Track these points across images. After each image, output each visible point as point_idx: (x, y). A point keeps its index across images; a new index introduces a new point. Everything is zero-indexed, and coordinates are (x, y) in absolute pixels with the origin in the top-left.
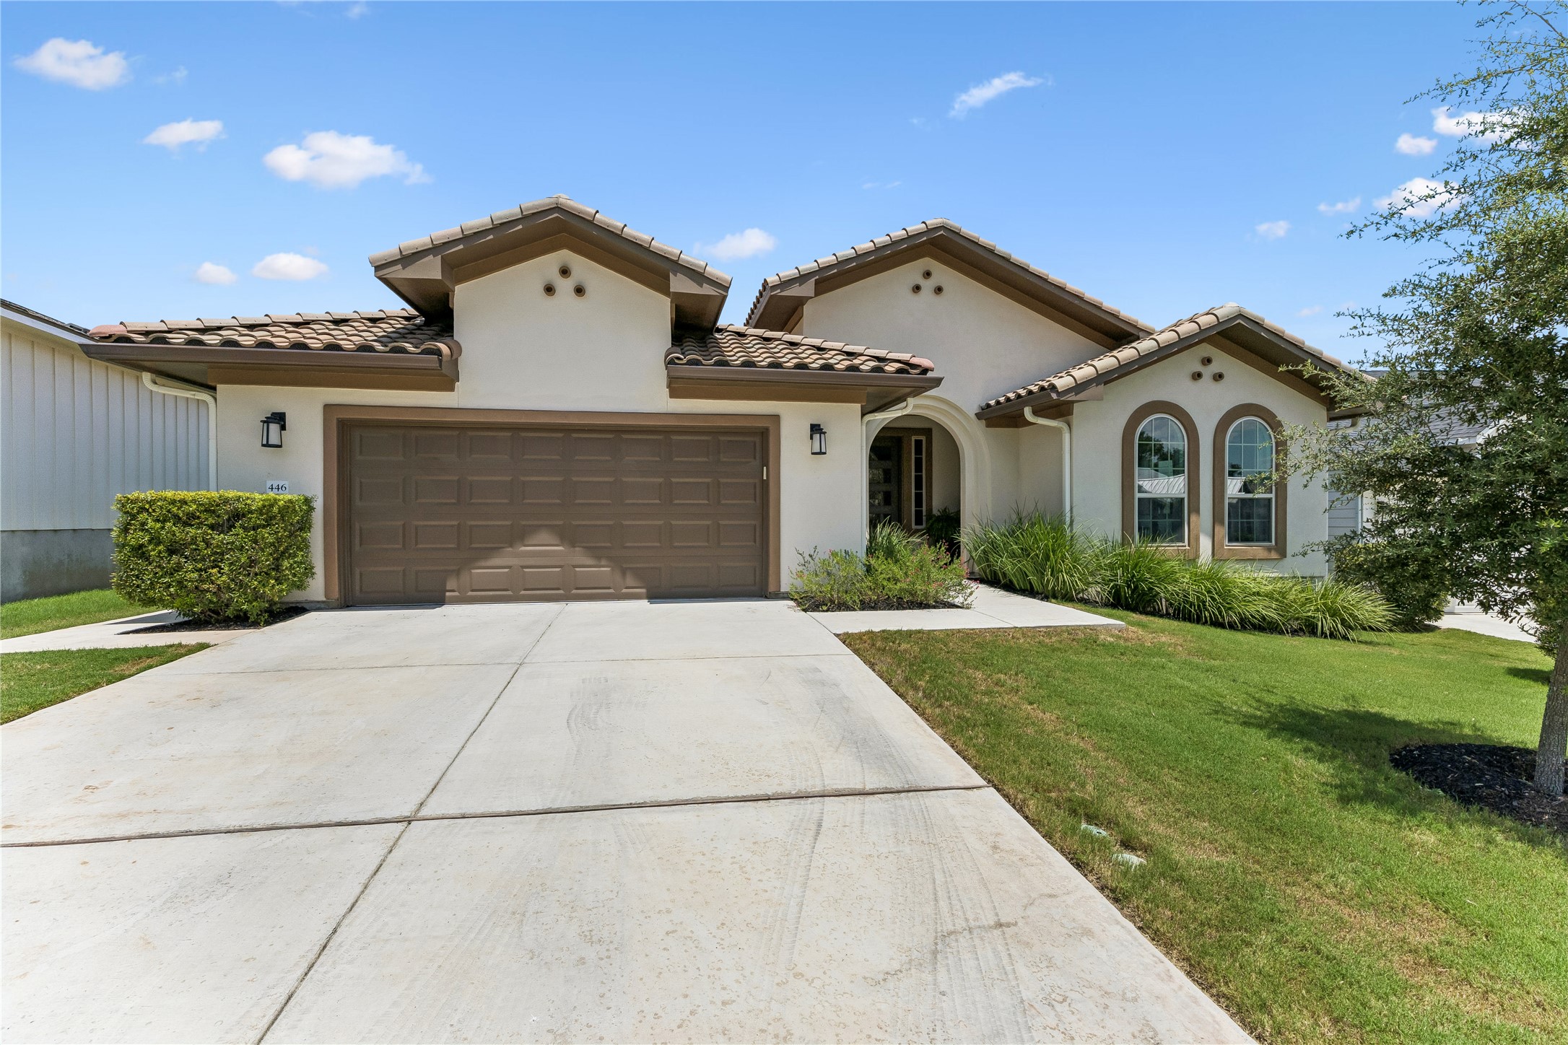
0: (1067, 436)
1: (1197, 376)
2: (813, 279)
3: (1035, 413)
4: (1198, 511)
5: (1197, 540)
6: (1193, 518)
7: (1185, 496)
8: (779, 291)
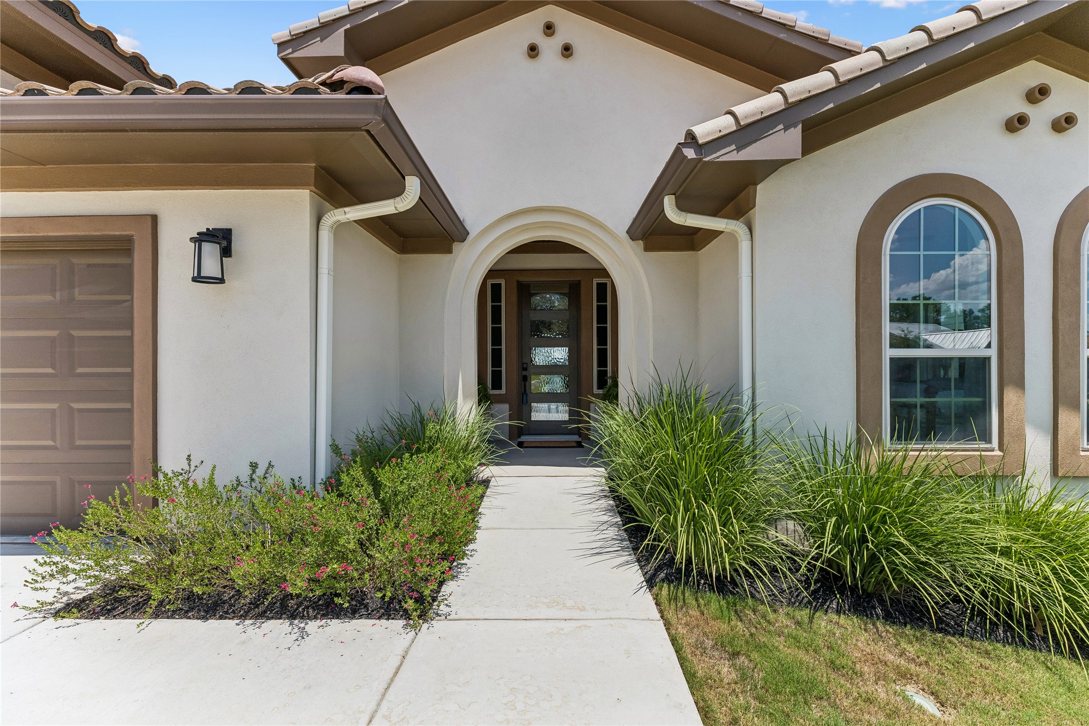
0: (744, 246)
1: (1017, 123)
2: (342, 29)
3: (682, 206)
4: (1020, 384)
5: (1021, 437)
6: (1010, 395)
7: (993, 353)
8: (290, 50)
